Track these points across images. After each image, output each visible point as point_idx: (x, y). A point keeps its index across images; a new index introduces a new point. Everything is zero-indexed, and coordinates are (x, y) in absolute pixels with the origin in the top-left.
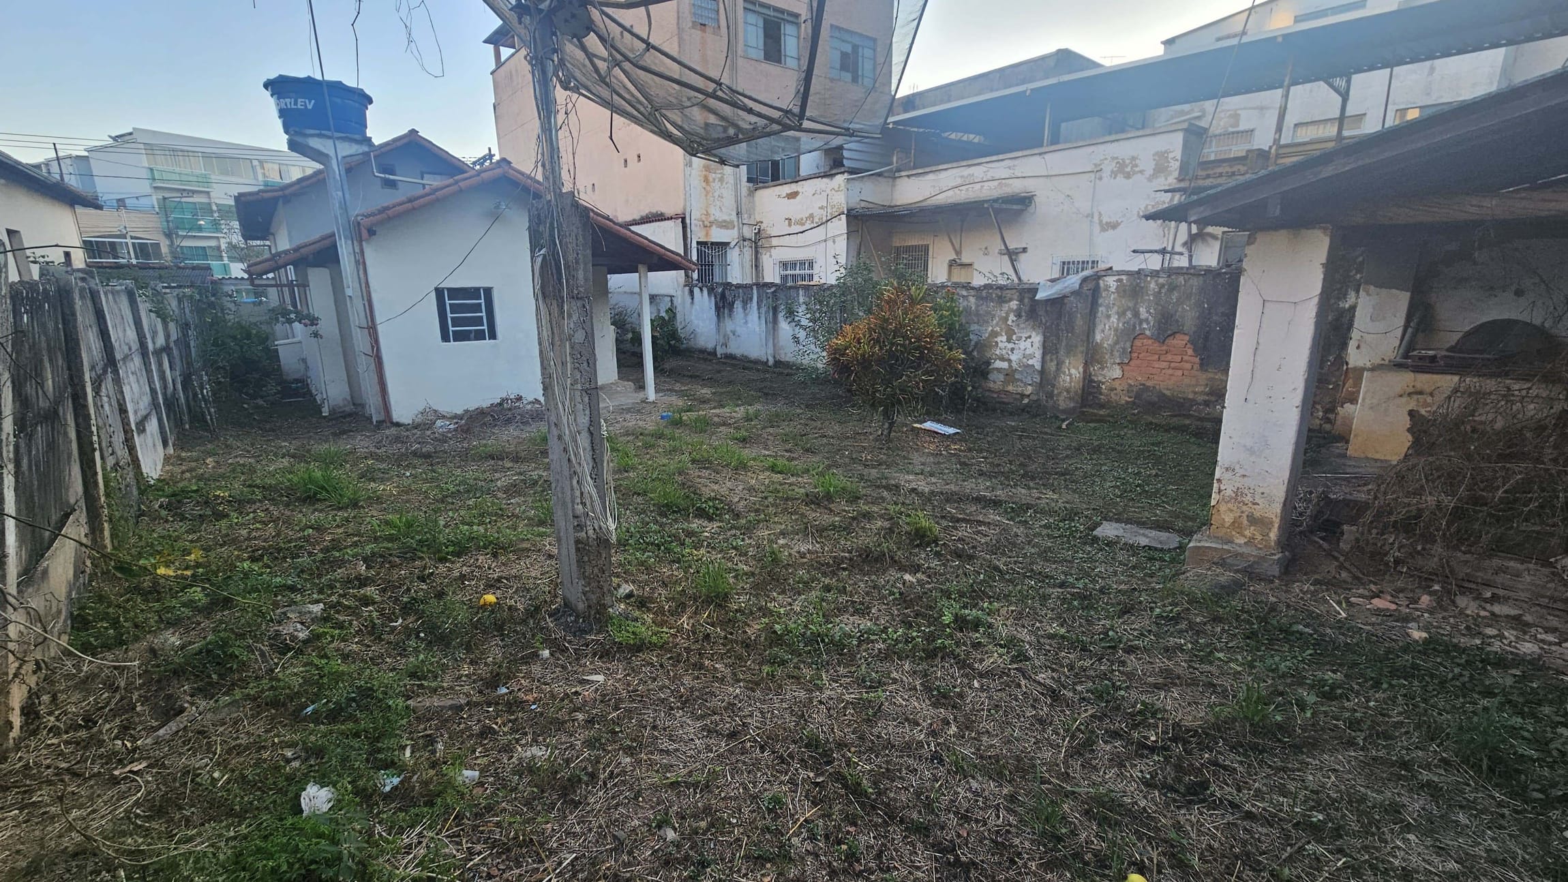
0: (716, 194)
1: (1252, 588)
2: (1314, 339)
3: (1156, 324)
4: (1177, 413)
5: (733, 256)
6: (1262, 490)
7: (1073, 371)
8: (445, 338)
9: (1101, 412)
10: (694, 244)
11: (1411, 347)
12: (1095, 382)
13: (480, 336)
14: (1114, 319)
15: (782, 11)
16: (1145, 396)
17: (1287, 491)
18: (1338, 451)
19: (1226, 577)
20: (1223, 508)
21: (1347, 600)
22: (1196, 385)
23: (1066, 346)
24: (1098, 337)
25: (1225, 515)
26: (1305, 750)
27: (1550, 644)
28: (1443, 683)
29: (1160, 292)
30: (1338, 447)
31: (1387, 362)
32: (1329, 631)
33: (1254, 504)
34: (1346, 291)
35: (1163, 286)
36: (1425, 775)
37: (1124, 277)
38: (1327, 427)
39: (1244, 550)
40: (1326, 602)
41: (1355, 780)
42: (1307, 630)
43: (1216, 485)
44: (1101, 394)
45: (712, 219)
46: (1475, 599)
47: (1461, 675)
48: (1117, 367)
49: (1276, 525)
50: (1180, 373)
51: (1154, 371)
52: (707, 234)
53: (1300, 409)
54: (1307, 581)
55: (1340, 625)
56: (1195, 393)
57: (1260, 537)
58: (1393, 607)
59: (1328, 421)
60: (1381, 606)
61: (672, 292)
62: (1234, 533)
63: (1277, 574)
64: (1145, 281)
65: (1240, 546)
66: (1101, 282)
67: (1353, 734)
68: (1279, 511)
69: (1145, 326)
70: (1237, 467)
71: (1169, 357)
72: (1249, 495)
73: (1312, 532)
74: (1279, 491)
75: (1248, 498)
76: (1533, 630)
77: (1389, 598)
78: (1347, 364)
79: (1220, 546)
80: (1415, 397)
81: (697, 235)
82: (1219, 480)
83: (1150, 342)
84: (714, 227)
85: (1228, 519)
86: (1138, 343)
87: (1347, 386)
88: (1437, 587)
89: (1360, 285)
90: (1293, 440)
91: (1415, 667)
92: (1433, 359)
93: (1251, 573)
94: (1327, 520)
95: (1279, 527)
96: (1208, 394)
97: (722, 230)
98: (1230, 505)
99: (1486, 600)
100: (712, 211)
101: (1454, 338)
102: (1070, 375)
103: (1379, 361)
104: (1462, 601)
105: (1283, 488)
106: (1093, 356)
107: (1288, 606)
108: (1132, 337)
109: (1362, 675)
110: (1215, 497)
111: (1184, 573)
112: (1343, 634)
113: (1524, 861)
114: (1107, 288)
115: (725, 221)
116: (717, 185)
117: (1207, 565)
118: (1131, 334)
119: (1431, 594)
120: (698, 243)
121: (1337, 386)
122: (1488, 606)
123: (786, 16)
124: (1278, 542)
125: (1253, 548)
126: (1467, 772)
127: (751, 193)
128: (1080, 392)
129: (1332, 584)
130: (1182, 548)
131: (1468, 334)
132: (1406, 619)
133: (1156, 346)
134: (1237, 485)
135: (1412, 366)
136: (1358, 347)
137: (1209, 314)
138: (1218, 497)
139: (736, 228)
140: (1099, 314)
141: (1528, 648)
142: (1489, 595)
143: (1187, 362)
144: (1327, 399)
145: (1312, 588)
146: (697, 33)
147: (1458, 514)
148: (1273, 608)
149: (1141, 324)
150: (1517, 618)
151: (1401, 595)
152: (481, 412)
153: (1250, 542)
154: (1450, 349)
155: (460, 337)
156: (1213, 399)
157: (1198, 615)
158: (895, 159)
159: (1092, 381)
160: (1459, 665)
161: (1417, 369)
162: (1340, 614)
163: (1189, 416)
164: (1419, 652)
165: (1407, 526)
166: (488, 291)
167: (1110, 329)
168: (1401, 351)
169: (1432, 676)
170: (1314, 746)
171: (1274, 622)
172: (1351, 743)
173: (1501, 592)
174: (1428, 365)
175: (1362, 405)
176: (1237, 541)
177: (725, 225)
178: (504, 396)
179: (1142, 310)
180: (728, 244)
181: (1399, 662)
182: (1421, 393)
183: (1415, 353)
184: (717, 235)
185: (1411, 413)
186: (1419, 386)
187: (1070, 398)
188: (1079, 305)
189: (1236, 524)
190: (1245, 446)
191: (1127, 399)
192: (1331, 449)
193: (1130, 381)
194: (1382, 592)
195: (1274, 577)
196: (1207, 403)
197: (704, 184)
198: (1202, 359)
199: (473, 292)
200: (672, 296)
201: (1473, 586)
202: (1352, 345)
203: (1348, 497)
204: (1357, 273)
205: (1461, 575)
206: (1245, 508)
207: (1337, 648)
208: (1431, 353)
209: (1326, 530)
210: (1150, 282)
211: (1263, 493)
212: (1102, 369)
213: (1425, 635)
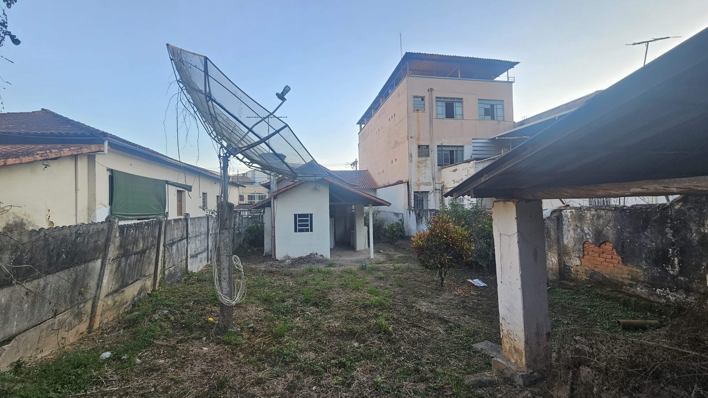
0: (423, 172)
3: (594, 236)
4: (614, 289)
5: (431, 197)
6: (516, 333)
7: (553, 259)
8: (296, 231)
9: (571, 284)
10: (413, 193)
12: (567, 266)
13: (307, 230)
14: (572, 232)
15: (454, 99)
16: (595, 277)
17: (526, 336)
20: (505, 340)
22: (623, 274)
23: (548, 245)
24: (566, 242)
25: (506, 345)
29: (593, 219)
33: (514, 340)
35: (594, 216)
37: (574, 210)
39: (512, 367)
44: (572, 273)
45: (421, 182)
48: (578, 259)
49: (524, 355)
50: (612, 265)
51: (597, 263)
52: (418, 189)
53: (521, 290)
56: (623, 278)
57: (519, 361)
61: (403, 212)
62: (510, 356)
63: (522, 384)
64: (585, 213)
66: (563, 212)
68: (523, 347)
69: (588, 237)
70: (506, 318)
71: (605, 255)
72: (512, 335)
74: (522, 336)
75: (512, 337)
79: (502, 362)
81: (414, 189)
82: (501, 324)
83: (593, 246)
84: (422, 185)
85: (507, 347)
86: (585, 246)
90: (522, 307)
93: (509, 380)
96: (631, 280)
97: (426, 186)
100: (421, 179)
102: (552, 261)
105: (523, 333)
106: (562, 252)
108: (583, 243)
114: (566, 216)
115: (427, 183)
116: (423, 168)
117: (495, 371)
118: (582, 241)
120: (415, 192)
123: (456, 100)
125: (517, 367)
127: (440, 170)
128: (558, 271)
133: (596, 249)
134: (507, 328)
137: (622, 232)
139: (432, 185)
140: (564, 229)
143: (615, 259)
146: (415, 114)
149: (586, 236)
152: (301, 258)
155: (301, 231)
156: (634, 283)
158: (502, 152)
159: (565, 265)
163: (622, 292)
166: (311, 215)
167: (571, 238)
176: (512, 361)
177: (427, 184)
178: (312, 252)
179: (585, 228)
180: (429, 192)
184: (423, 188)
187: (553, 274)
188: (551, 224)
189: (510, 351)
190: (506, 307)
191: (585, 277)
193: (586, 268)
195: (519, 385)
196: (631, 286)
197: (417, 169)
198: (622, 258)
199: (306, 215)
200: (403, 214)
206: (512, 342)
210: (587, 213)
211: (516, 335)
212: (570, 259)
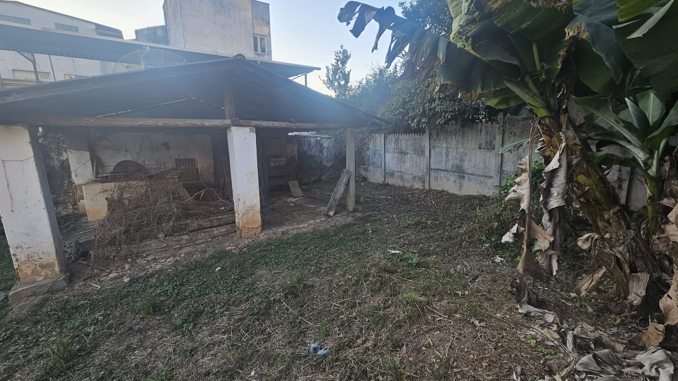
1: (54, 298)
2: (40, 176)
6: (42, 251)
11: (97, 173)
17: (56, 247)
18: (84, 221)
19: (36, 300)
20: (23, 267)
21: (99, 281)
25: (26, 271)
26: (92, 351)
27: (164, 262)
28: (138, 293)
30: (83, 220)
31: (90, 181)
32: (95, 297)
33: (41, 259)
34: (61, 152)
36: (136, 328)
38: (77, 212)
39: (44, 282)
40: (91, 285)
41: (114, 348)
42: (85, 302)
43: (13, 258)
46: (142, 258)
47: (142, 286)
49: (57, 264)
53: (46, 209)
54: (80, 281)
55: (99, 292)
57: (50, 273)
58: (117, 274)
59: (76, 209)
60: (113, 276)
62: (35, 277)
63: (66, 285)
65: (41, 281)
67: (111, 331)
68: (55, 257)
70: (23, 245)
72: (36, 256)
73: (77, 260)
74: (52, 249)
75: (36, 257)
76: (159, 260)
77: (115, 272)
78: (74, 184)
79: (29, 287)
80: (106, 192)
82: (14, 255)
85: (29, 271)
87: (78, 193)
88: (129, 260)
89: (66, 150)
90: (48, 224)
91: (128, 292)
92: (106, 177)
93: (52, 291)
94: (82, 252)
95: (58, 263)
98: (27, 265)
99: (145, 257)
101: (111, 169)
103: (87, 181)
104: (138, 261)
105: (53, 246)
107: (74, 296)
109: (111, 306)
110: (16, 265)
111: (12, 310)
112: (101, 295)
113: (167, 332)
117: (25, 299)
119: (129, 263)
121: (74, 194)
122: (146, 259)
124: (61, 271)
125: (50, 279)
126: (149, 317)
129: (92, 277)
130: (6, 298)
131: (116, 166)
132: (122, 277)
134: (26, 254)
135: (100, 181)
136: (76, 176)
138: (17, 263)
141: (158, 267)
142: (145, 255)
144: (71, 200)
145: (83, 283)
147: (126, 232)
148: (67, 301)
150: (154, 259)
151: (119, 268)
153: (46, 277)
154: (111, 173)
157: (25, 327)
160: (141, 283)
161: (102, 182)
162: (98, 287)
164: (128, 286)
165: (112, 243)
168: (94, 175)
169: (134, 292)
170: (96, 347)
171: (69, 307)
172: (111, 335)
173: (147, 253)
174: (106, 179)
175: (87, 200)
176: (38, 280)
181: (123, 293)
182: (107, 191)
183: (99, 176)
185: (106, 199)
186: (106, 188)
189: (35, 272)
190: (23, 233)
192: (81, 221)
194: (111, 271)
195: (64, 287)
201: (140, 254)
202: (73, 175)
203: (88, 239)
204: (63, 144)
205: (136, 252)
206: (36, 263)
207: (100, 302)
208: (105, 175)
209: (84, 256)
211: (43, 252)
213: (129, 279)
